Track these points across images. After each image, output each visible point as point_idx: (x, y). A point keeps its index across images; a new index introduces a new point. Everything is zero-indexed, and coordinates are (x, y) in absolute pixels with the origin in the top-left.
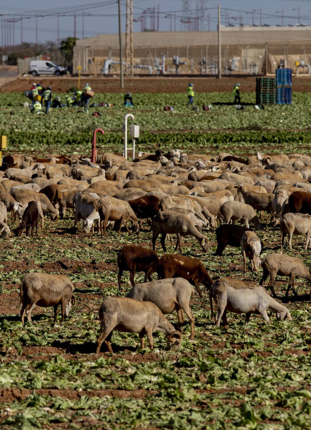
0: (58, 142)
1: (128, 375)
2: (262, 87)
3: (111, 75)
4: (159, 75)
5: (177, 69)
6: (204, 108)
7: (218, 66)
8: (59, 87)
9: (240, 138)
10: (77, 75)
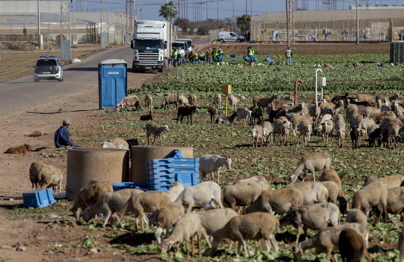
0: (256, 90)
1: (389, 258)
2: (395, 50)
3: (279, 42)
4: (313, 42)
5: (326, 37)
6: (354, 65)
7: (357, 34)
8: (243, 51)
9: (389, 87)
10: (254, 42)
